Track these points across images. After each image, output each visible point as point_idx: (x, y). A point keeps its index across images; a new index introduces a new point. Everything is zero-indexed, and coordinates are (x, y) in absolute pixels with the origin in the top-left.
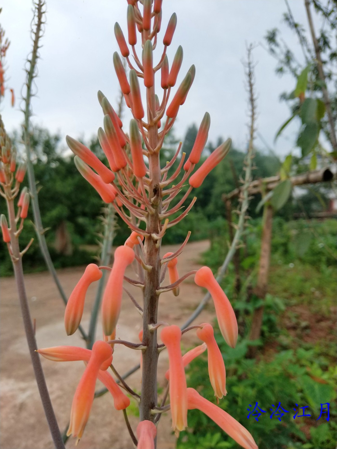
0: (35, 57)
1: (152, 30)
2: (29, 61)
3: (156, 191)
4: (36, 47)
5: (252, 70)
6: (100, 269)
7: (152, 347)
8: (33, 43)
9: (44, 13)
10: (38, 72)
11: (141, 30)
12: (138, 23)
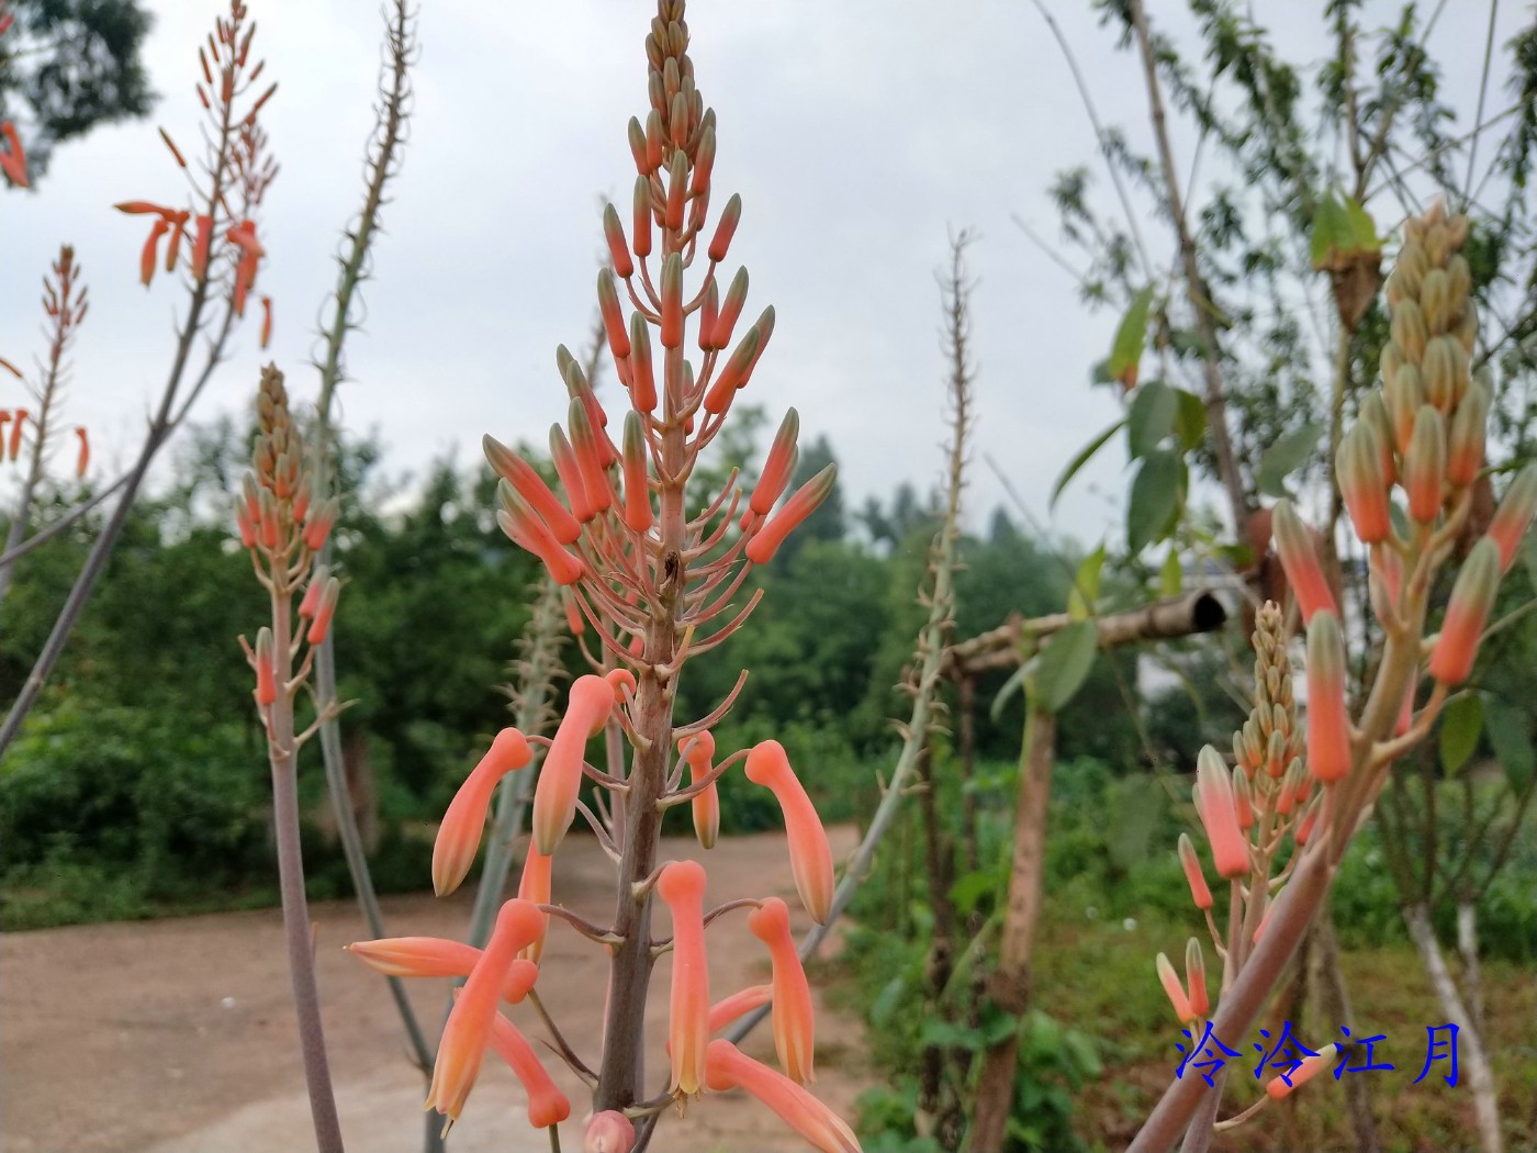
0: (369, 224)
1: (686, 228)
2: (352, 236)
3: (672, 566)
4: (374, 201)
5: (962, 300)
6: (528, 741)
7: (637, 941)
8: (366, 192)
9: (406, 116)
10: (372, 265)
11: (661, 223)
12: (655, 209)
